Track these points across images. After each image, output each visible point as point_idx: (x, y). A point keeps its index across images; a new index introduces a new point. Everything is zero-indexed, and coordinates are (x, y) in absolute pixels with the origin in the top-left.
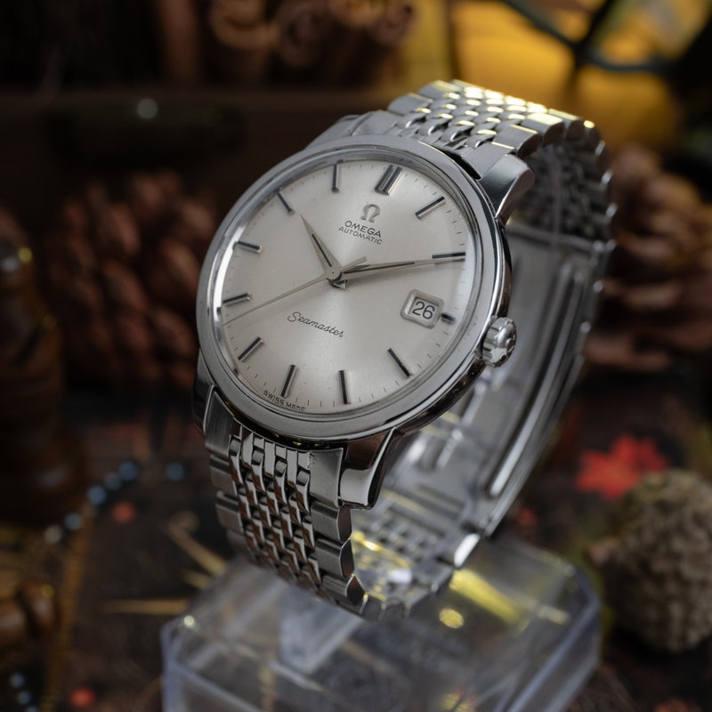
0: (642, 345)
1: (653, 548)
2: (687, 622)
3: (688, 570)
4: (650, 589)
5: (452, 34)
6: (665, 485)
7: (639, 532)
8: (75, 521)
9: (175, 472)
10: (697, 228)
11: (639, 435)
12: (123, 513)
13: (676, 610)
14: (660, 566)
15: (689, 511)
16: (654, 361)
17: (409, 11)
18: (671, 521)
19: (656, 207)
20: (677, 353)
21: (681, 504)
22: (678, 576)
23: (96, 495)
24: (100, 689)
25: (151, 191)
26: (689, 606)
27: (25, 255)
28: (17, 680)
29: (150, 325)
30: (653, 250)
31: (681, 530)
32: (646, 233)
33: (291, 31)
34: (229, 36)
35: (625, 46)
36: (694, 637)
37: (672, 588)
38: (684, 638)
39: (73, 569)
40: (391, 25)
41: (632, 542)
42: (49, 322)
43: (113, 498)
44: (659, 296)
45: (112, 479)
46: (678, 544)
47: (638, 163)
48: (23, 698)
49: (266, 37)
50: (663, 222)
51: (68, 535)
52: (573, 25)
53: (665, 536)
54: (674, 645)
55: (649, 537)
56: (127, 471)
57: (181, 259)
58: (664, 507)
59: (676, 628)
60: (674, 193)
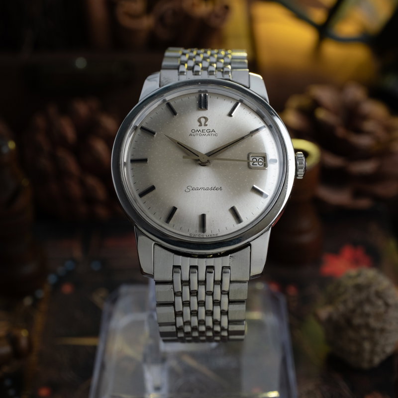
0: (357, 194)
1: (353, 311)
2: (373, 352)
3: (373, 323)
4: (351, 334)
5: (251, 21)
6: (359, 275)
7: (345, 302)
8: (40, 294)
9: (96, 266)
10: (388, 129)
11: (355, 244)
12: (67, 289)
13: (367, 346)
14: (357, 321)
15: (373, 289)
16: (364, 203)
17: (227, 8)
18: (363, 295)
19: (365, 117)
20: (377, 198)
21: (368, 286)
22: (367, 326)
23: (52, 279)
24: (54, 387)
25: (82, 108)
26: (374, 343)
27: (11, 145)
28: (8, 383)
29: (82, 183)
30: (364, 141)
31: (368, 300)
32: (359, 131)
33: (161, 20)
34: (127, 22)
35: (347, 27)
36: (377, 360)
37: (364, 333)
38: (371, 361)
39: (39, 320)
40: (217, 16)
41: (341, 308)
42: (25, 182)
43: (61, 281)
44: (367, 167)
45: (61, 270)
46: (367, 308)
47: (356, 93)
48: (11, 392)
49: (147, 23)
50: (369, 126)
51: (36, 301)
52: (318, 16)
53: (360, 304)
54: (365, 365)
55: (350, 305)
56: (69, 265)
57: (100, 146)
58: (359, 288)
59: (367, 356)
60: (375, 110)
